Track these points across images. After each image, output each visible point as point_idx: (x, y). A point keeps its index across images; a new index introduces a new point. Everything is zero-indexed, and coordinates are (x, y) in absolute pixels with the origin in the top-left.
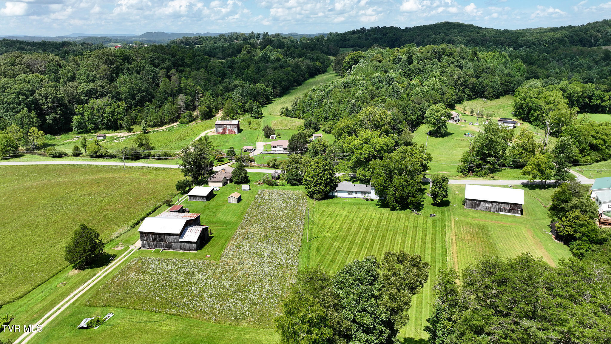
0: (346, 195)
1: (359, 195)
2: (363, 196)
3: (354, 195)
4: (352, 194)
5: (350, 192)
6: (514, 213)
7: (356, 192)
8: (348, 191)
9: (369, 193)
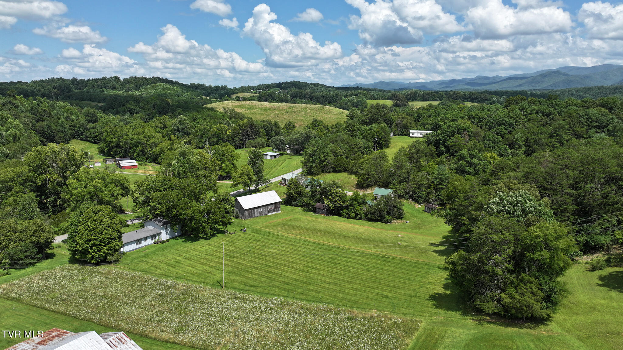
0: (134, 246)
1: (150, 242)
2: (153, 241)
3: (144, 243)
4: (141, 243)
5: (138, 241)
6: (277, 211)
7: (145, 239)
8: (136, 240)
9: (159, 234)
